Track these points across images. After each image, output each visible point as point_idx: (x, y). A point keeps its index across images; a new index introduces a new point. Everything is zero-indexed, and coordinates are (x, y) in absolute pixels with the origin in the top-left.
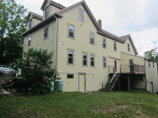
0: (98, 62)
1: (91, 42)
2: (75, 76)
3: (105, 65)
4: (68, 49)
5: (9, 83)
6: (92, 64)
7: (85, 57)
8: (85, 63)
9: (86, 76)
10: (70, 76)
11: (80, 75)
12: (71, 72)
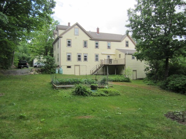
0: (91, 58)
1: (85, 47)
2: (72, 67)
3: (97, 60)
4: (67, 53)
5: (39, 70)
6: (85, 59)
7: (79, 56)
8: (79, 59)
9: (80, 66)
10: (69, 67)
11: (76, 66)
12: (69, 65)
